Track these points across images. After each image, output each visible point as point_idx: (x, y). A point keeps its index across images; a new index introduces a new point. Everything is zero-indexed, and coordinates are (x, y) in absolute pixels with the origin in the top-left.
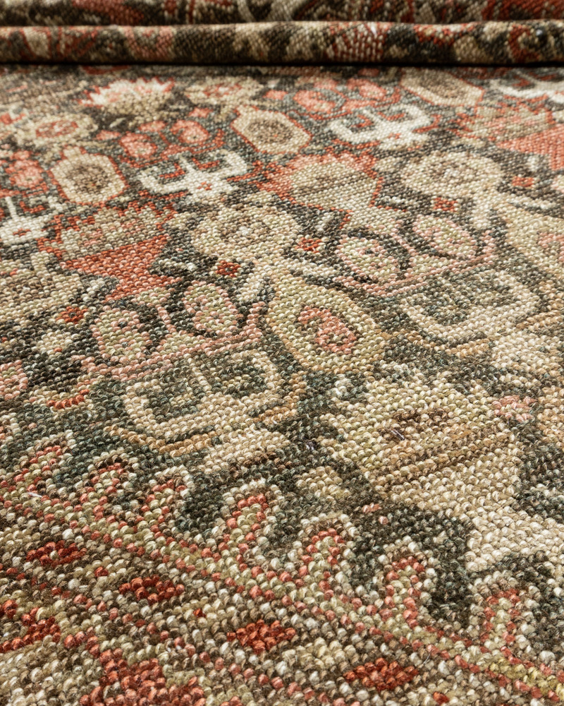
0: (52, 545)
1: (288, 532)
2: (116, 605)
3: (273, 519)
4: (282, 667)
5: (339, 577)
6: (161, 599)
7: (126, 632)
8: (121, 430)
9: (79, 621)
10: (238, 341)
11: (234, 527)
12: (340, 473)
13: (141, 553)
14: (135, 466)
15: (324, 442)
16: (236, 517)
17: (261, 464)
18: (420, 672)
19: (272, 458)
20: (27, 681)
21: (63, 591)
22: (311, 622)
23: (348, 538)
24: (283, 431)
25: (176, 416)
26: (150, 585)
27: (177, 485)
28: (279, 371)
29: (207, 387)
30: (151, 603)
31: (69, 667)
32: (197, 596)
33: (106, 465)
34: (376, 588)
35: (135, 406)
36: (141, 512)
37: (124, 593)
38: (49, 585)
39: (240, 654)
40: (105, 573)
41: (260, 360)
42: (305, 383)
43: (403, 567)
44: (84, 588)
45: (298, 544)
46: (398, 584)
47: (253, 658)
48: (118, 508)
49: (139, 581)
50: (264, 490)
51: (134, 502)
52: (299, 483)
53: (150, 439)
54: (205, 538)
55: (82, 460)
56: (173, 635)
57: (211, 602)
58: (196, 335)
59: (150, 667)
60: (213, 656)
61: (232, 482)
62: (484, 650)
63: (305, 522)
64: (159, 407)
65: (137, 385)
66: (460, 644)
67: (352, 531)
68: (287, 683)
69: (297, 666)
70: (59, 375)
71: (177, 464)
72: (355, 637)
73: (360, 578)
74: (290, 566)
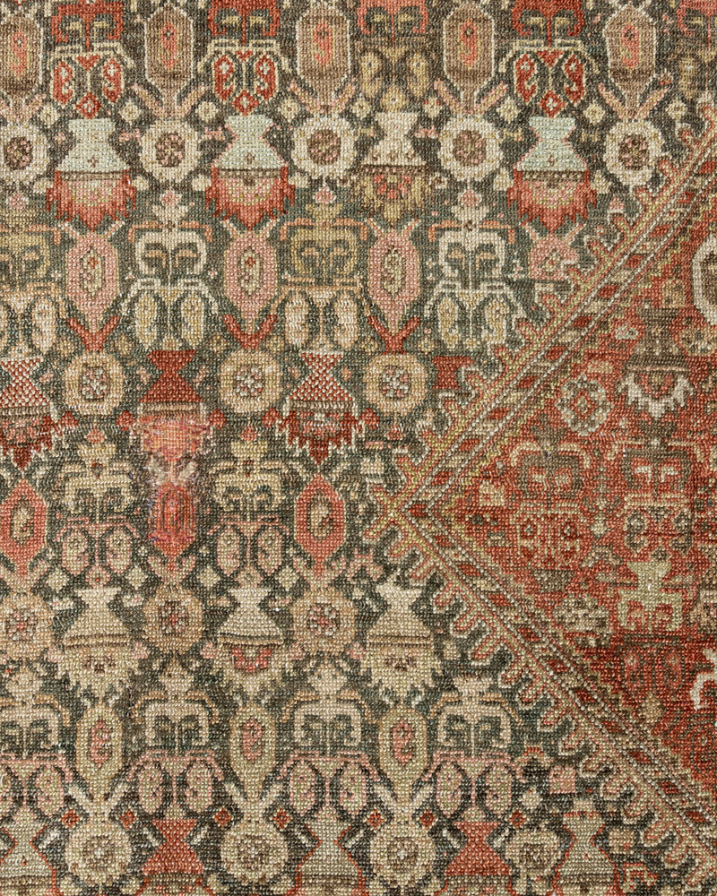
0: (558, 671)
1: (473, 635)
2: (543, 634)
3: (476, 644)
4: (498, 586)
5: (465, 609)
6: (527, 629)
7: (542, 622)
8: (517, 720)
9: (555, 633)
10: (447, 755)
11: (491, 647)
12: (442, 653)
13: (529, 652)
14: (517, 696)
15: (439, 672)
16: (489, 652)
17: (468, 672)
18: (458, 566)
19: (463, 673)
20: (576, 619)
21: (559, 648)
22: (482, 597)
23: (454, 623)
24: (453, 686)
25: (491, 717)
26: (528, 636)
27: (504, 677)
28: (438, 724)
29: (472, 729)
30: (530, 629)
31: (562, 618)
32: (515, 624)
33: (528, 703)
34: (456, 599)
35: (506, 734)
36: (522, 671)
37: (538, 637)
38: (563, 653)
39: (508, 597)
40: (543, 649)
41: (442, 736)
42: (431, 710)
43: (442, 603)
44: (551, 646)
45: (472, 629)
46: (448, 597)
47: (505, 593)
48: (530, 677)
49: (532, 640)
50: (473, 659)
51: (523, 677)
52: (459, 656)
53: (507, 708)
54: (503, 647)
55: (537, 710)
56: (527, 613)
57: (511, 620)
58: (463, 770)
59: (538, 605)
60: (518, 600)
61: (484, 669)
62: (435, 563)
63: (466, 637)
64: (497, 728)
65: (501, 747)
66: (441, 568)
67: (451, 625)
68: (498, 581)
69: (493, 585)
70: (534, 772)
71: (501, 689)
72: (471, 585)
73: (459, 605)
74: (479, 621)
